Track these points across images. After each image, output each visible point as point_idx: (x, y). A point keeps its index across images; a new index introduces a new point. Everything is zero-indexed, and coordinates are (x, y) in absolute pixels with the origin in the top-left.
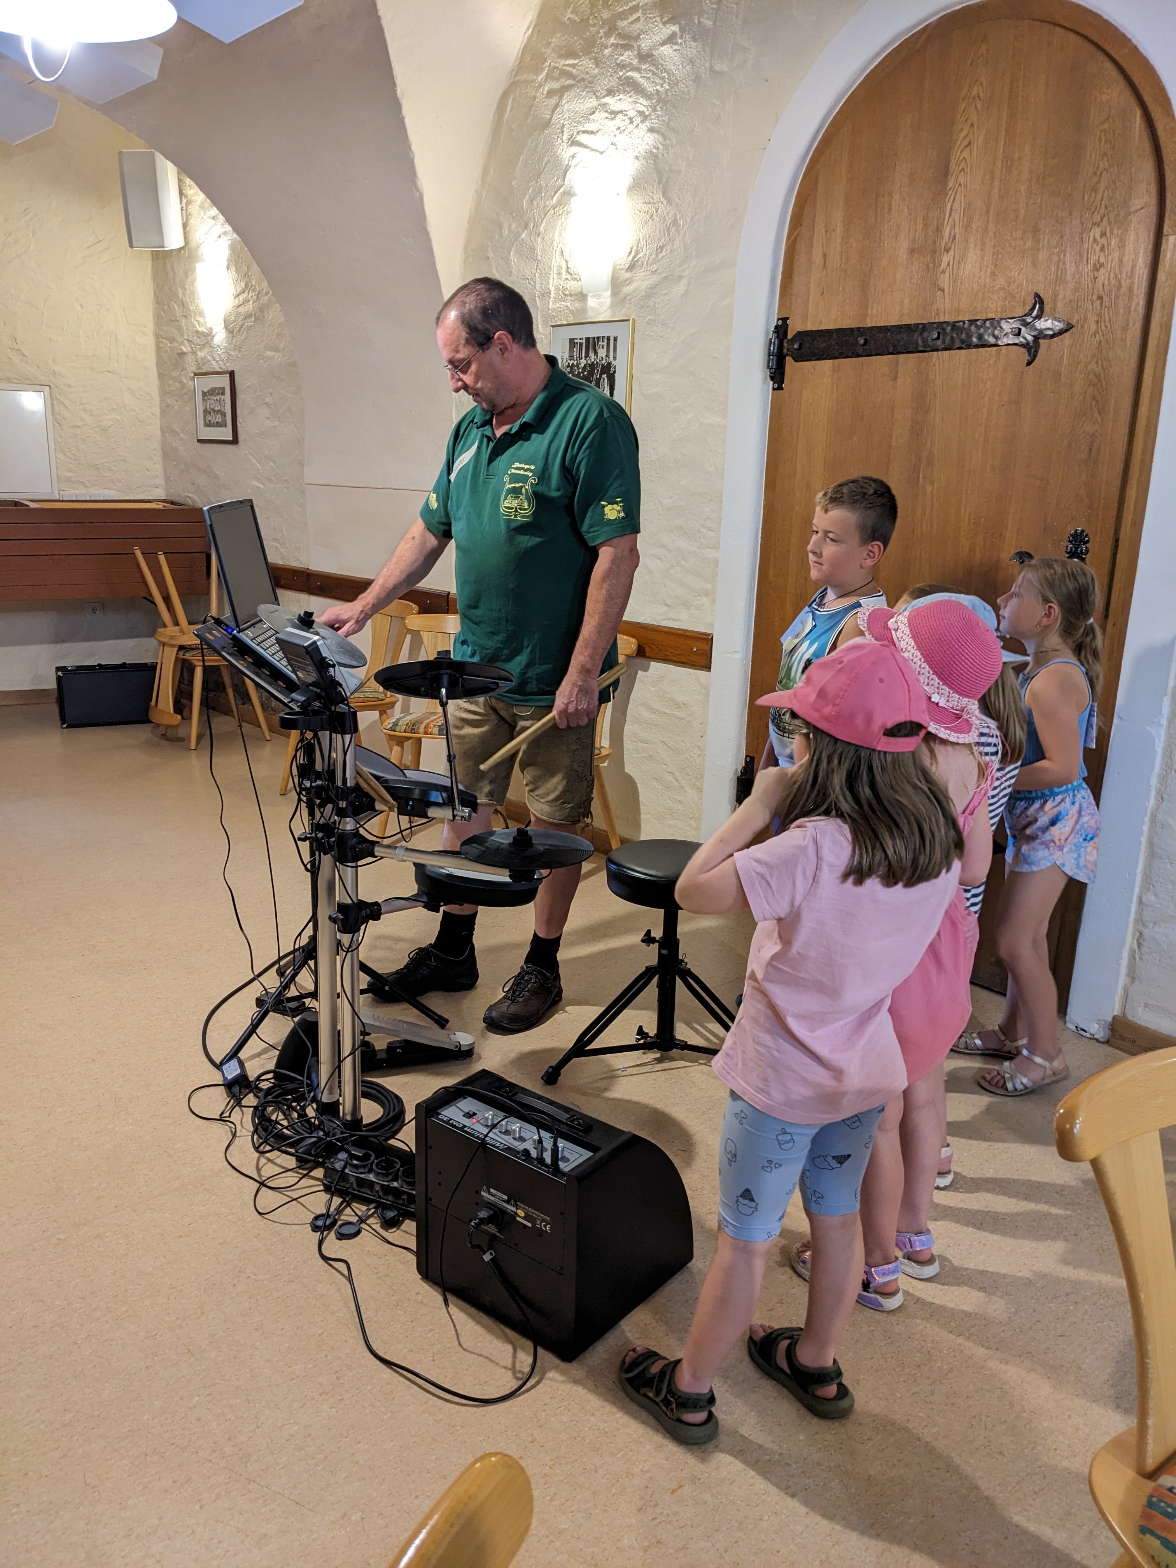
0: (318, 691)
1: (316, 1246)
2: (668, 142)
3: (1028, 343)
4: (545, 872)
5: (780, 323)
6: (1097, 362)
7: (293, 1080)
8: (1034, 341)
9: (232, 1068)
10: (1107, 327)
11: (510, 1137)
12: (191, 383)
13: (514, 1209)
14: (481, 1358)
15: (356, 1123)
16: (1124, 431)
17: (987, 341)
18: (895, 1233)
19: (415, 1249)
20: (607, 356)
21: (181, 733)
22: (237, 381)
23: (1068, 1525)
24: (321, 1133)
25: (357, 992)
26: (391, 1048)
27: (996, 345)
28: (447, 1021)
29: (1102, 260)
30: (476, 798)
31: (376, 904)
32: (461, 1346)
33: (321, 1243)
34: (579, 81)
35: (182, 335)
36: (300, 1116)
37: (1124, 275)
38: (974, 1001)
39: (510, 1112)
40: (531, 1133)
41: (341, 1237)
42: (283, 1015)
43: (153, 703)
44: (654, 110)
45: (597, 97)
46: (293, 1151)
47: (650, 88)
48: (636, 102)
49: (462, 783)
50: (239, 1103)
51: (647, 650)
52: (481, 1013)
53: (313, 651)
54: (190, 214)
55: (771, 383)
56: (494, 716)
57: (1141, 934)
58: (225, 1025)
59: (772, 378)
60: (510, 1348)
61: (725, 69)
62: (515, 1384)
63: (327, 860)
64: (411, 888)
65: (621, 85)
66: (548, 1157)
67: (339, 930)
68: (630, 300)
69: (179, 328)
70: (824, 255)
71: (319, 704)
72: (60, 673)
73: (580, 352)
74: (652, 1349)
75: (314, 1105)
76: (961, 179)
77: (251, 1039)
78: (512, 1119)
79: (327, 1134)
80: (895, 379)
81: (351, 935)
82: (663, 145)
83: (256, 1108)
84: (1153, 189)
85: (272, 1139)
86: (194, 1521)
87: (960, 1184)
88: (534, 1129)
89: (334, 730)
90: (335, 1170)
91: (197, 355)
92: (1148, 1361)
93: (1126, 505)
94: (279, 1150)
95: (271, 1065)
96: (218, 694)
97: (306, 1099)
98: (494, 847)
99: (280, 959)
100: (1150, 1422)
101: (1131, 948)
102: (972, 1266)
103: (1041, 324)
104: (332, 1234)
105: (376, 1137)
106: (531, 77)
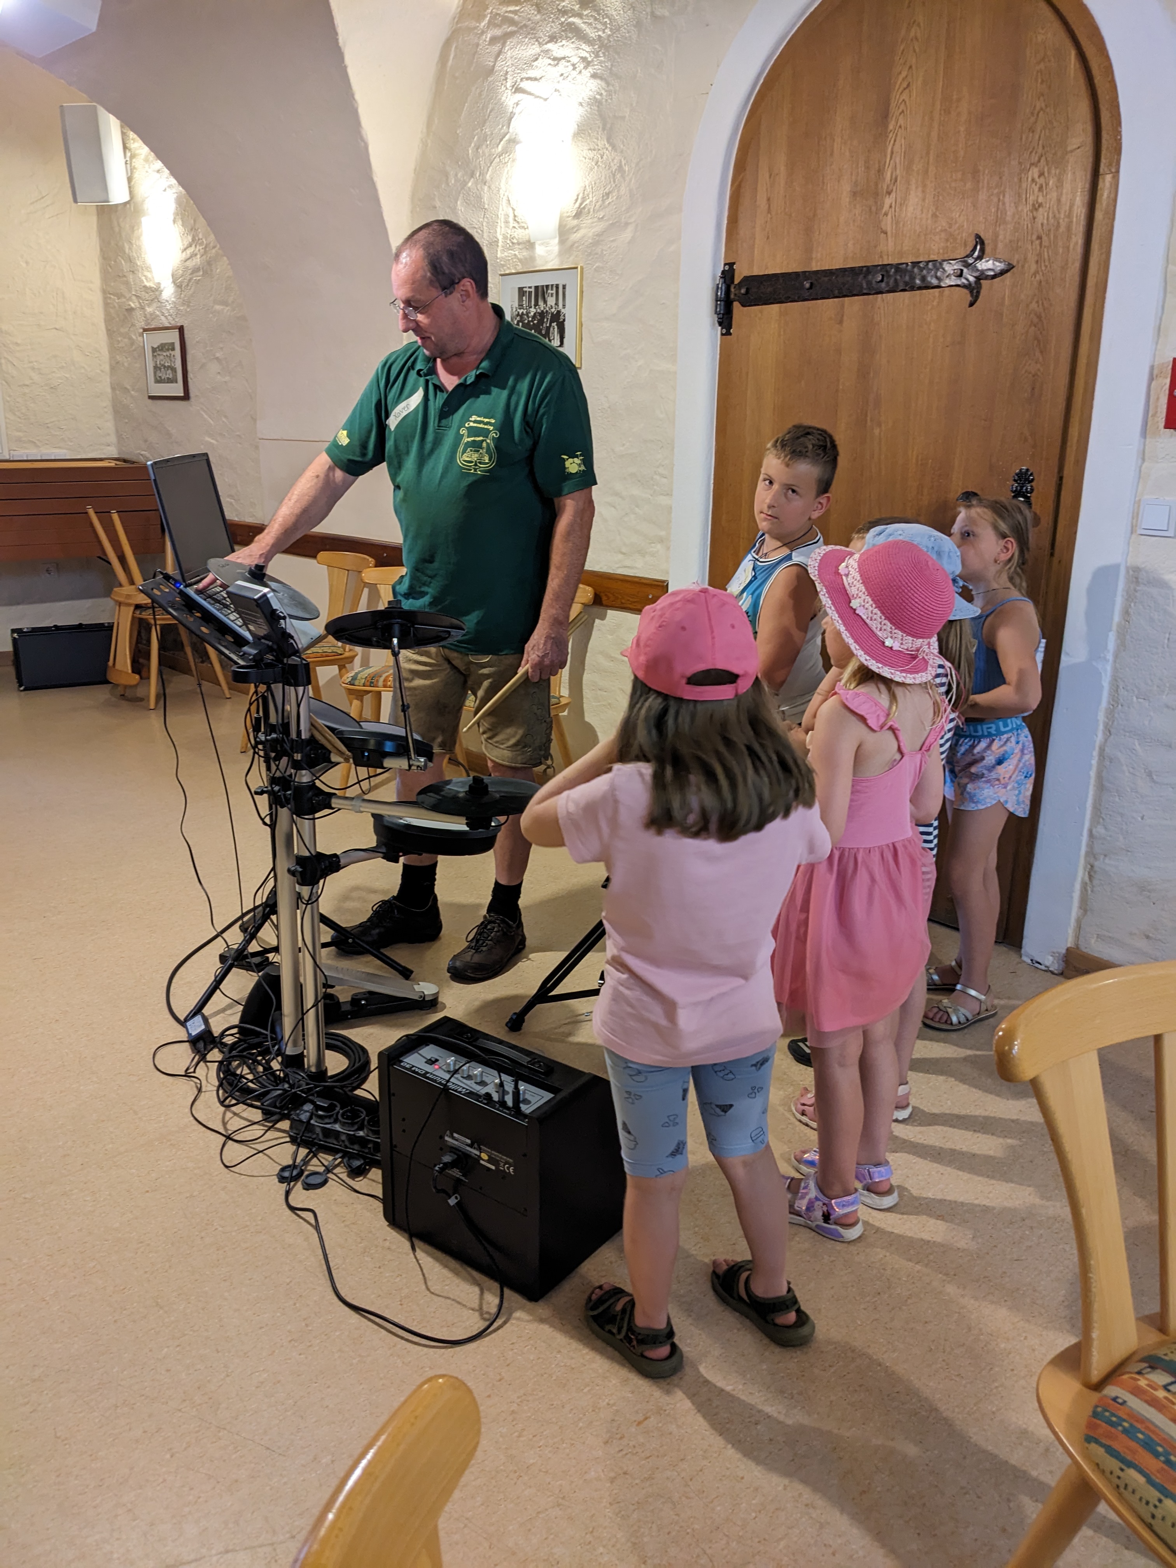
0: (270, 643)
1: (283, 1197)
2: (611, 88)
3: (970, 284)
4: (502, 819)
5: (727, 268)
6: (1037, 302)
7: (258, 1034)
8: (976, 282)
9: (196, 1024)
10: (1046, 267)
11: (473, 1082)
12: (140, 339)
13: (477, 1153)
14: (449, 1301)
15: (321, 1074)
16: (1065, 368)
17: (930, 283)
18: (855, 1166)
19: (381, 1196)
20: (557, 304)
21: (140, 693)
22: (186, 336)
23: (1024, 1444)
24: (286, 1086)
25: (318, 946)
26: (355, 1001)
27: (939, 287)
28: (412, 972)
29: (1040, 200)
30: (432, 748)
31: (335, 855)
32: (428, 1289)
33: (288, 1193)
34: (521, 28)
35: (130, 291)
36: (265, 1069)
37: (1062, 216)
38: (932, 938)
39: (471, 1057)
40: (493, 1078)
41: (308, 1187)
42: (247, 970)
43: (111, 663)
44: (597, 56)
45: (539, 43)
46: (258, 1104)
47: (592, 34)
48: (578, 48)
49: (418, 733)
50: (203, 1058)
51: (604, 598)
52: (445, 963)
53: (263, 603)
54: (135, 168)
55: (720, 328)
56: (446, 666)
57: (1092, 866)
58: (189, 982)
59: (720, 324)
60: (476, 1290)
61: (667, 14)
62: (482, 1325)
63: (284, 813)
64: (370, 840)
65: (563, 31)
66: (509, 1100)
67: (299, 884)
68: (577, 247)
69: (127, 283)
70: (769, 199)
71: (271, 657)
72: (15, 635)
73: (530, 301)
74: (618, 1286)
75: (280, 1059)
76: (901, 121)
77: (214, 996)
78: (473, 1064)
79: (292, 1086)
80: (841, 322)
81: (310, 887)
82: (606, 91)
83: (221, 1063)
84: (1089, 128)
85: (237, 1094)
86: (164, 1469)
87: (918, 1118)
88: (495, 1073)
89: (287, 682)
90: (301, 1121)
91: (145, 310)
92: (1091, 1275)
93: (1069, 444)
94: (244, 1103)
95: (236, 1020)
96: (177, 653)
97: (270, 1053)
98: (450, 795)
99: (244, 915)
100: (1095, 1335)
101: (1083, 879)
102: (930, 1195)
103: (983, 265)
104: (299, 1185)
105: (342, 1087)
106: (474, 24)
